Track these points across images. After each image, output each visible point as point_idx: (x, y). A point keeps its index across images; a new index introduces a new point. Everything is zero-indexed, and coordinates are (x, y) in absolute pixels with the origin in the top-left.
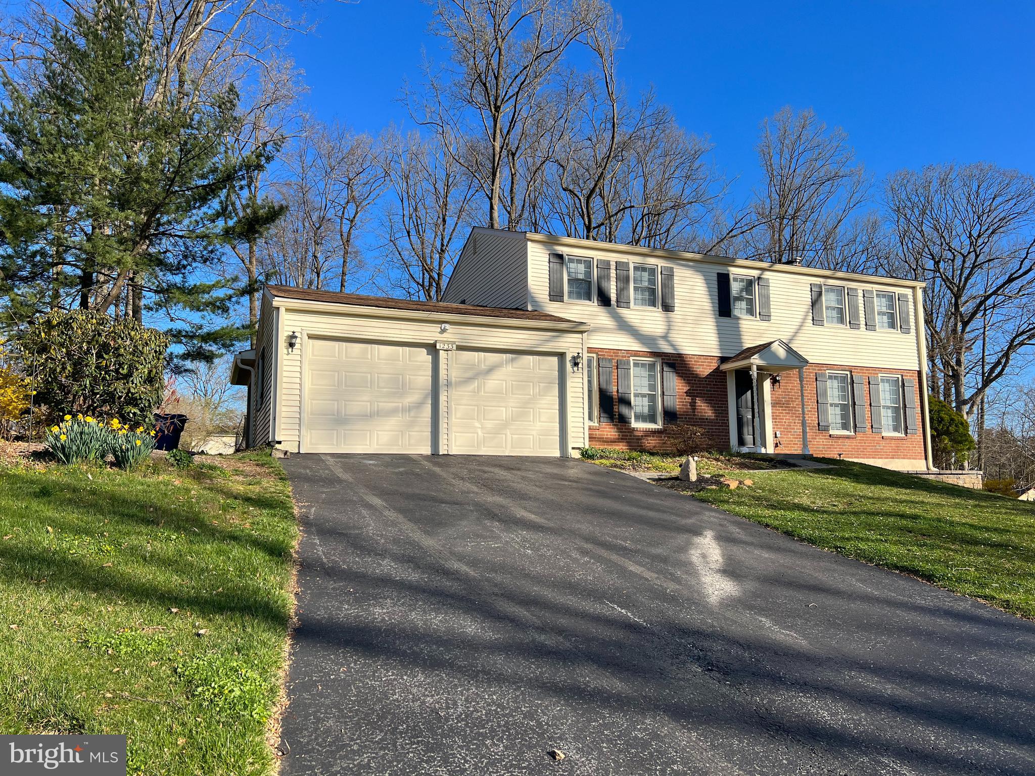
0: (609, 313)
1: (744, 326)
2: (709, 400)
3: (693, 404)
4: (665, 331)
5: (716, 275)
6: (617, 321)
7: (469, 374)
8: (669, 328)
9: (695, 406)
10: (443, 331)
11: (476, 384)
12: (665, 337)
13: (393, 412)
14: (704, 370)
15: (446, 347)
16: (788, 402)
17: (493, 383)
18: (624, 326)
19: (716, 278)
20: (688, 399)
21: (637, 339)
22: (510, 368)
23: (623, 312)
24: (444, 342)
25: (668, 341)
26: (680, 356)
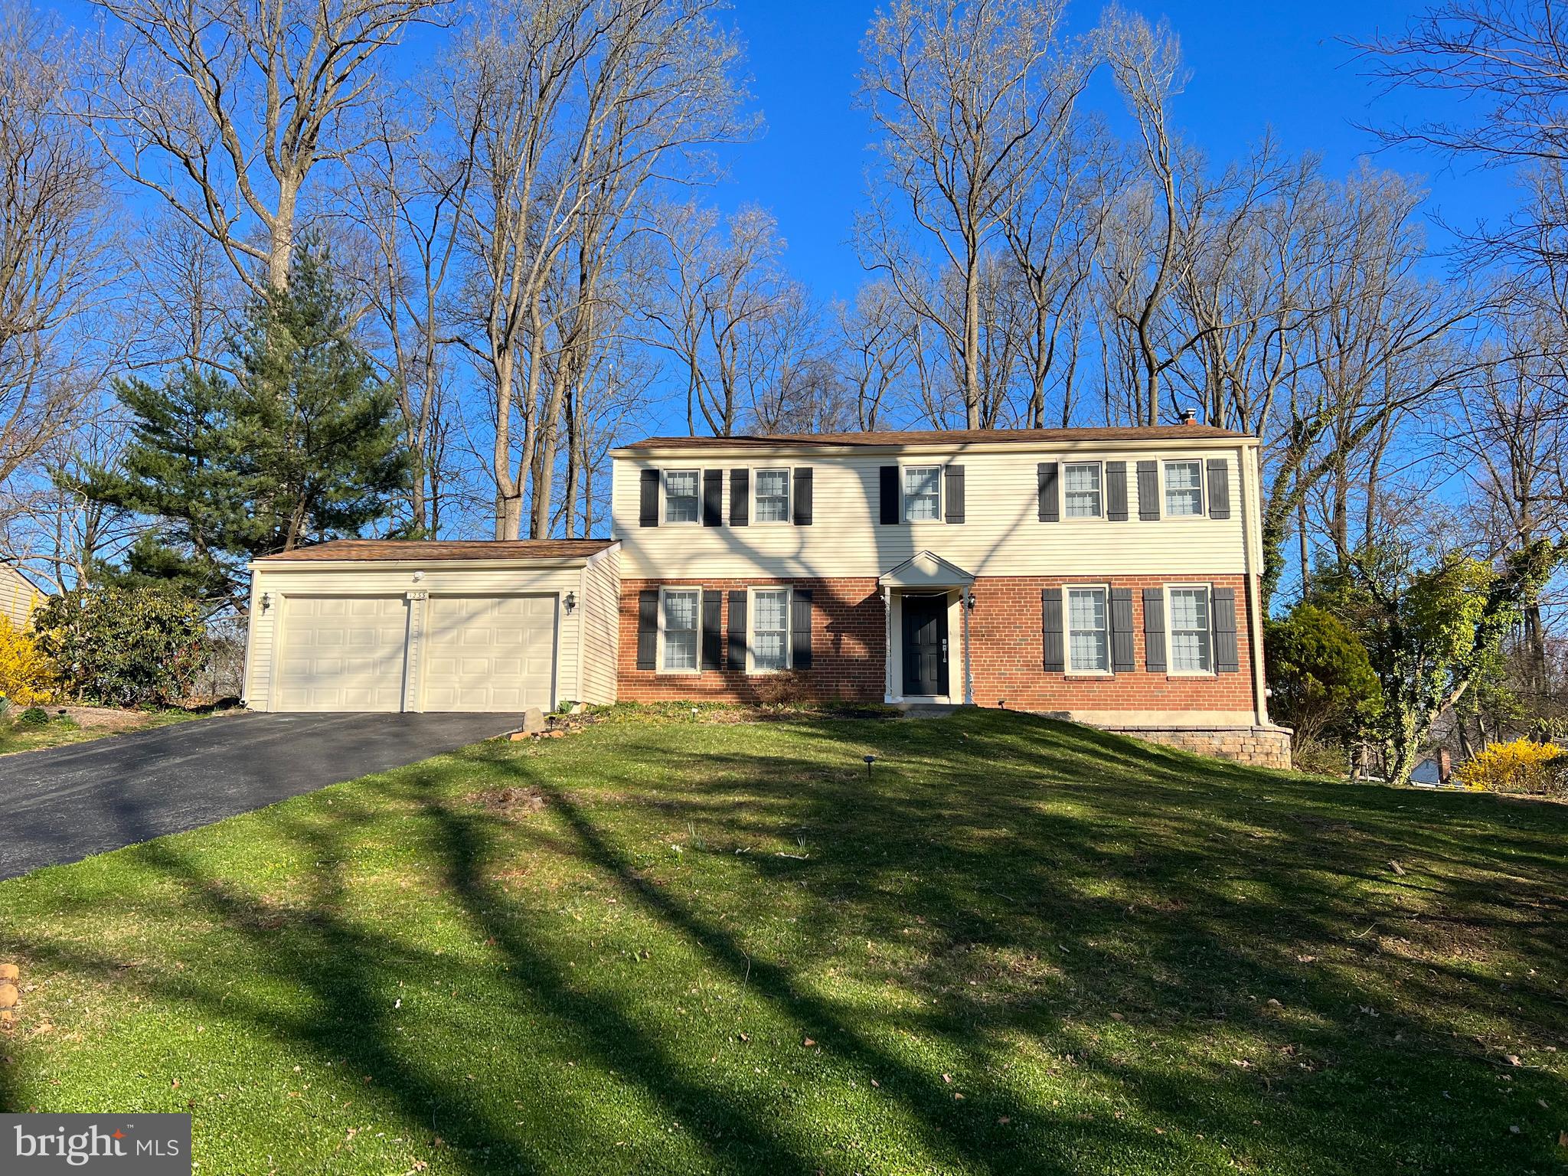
0: (719, 534)
1: (919, 534)
2: (861, 635)
3: (837, 643)
4: (797, 550)
5: (879, 470)
6: (729, 543)
7: (447, 623)
8: (802, 545)
9: (839, 644)
10: (416, 580)
11: (454, 633)
12: (796, 557)
13: (363, 667)
14: (856, 597)
15: (417, 596)
16: (990, 633)
17: (473, 630)
18: (738, 548)
19: (878, 475)
20: (830, 636)
21: (757, 563)
22: (496, 613)
23: (739, 531)
24: (415, 591)
25: (801, 563)
26: (819, 581)
